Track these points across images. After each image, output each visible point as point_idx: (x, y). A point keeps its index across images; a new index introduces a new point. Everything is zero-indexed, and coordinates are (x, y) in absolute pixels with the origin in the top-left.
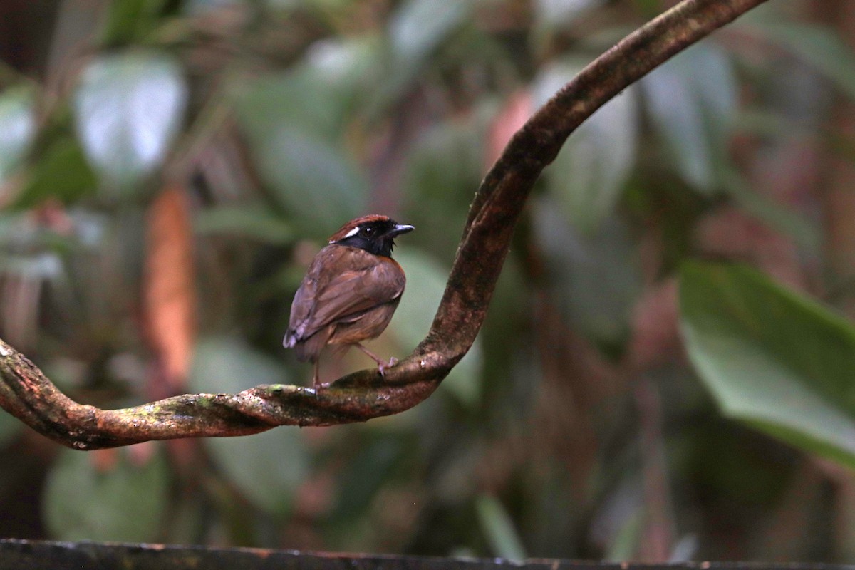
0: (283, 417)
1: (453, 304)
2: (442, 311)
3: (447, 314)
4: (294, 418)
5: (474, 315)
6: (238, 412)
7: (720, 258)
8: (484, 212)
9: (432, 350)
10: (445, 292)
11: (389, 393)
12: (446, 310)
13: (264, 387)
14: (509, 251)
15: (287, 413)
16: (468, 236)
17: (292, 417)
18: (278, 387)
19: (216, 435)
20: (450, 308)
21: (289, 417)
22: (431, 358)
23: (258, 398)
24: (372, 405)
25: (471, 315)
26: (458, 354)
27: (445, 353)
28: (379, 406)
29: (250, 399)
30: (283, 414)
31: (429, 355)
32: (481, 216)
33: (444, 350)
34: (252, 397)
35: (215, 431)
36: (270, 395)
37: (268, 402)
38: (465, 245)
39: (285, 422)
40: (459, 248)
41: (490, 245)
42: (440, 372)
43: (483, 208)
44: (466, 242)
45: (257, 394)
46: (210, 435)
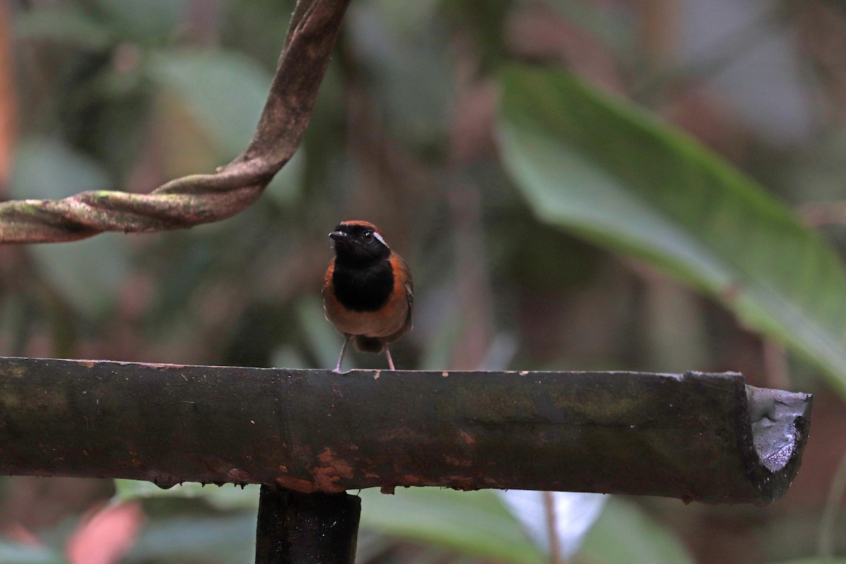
0: (109, 224)
1: (275, 111)
2: (266, 118)
3: (271, 121)
4: (119, 224)
5: (297, 122)
6: (63, 218)
7: (536, 61)
8: (307, 18)
9: (256, 156)
10: (269, 99)
11: (213, 199)
12: (269, 117)
13: (90, 193)
14: (331, 58)
15: (113, 219)
16: (291, 44)
17: (117, 222)
18: (103, 193)
19: (42, 241)
20: (273, 114)
21: (114, 223)
22: (254, 164)
23: (83, 205)
24: (197, 210)
25: (293, 121)
26: (281, 160)
27: (268, 160)
28: (203, 212)
29: (75, 206)
30: (109, 220)
31: (253, 161)
32: (303, 24)
33: (267, 157)
34: (78, 204)
35: (40, 237)
36: (96, 201)
37: (94, 208)
38: (287, 52)
39: (111, 228)
40: (281, 56)
41: (312, 53)
42: (263, 179)
43: (305, 16)
44: (289, 49)
45: (83, 201)
46: (35, 242)
